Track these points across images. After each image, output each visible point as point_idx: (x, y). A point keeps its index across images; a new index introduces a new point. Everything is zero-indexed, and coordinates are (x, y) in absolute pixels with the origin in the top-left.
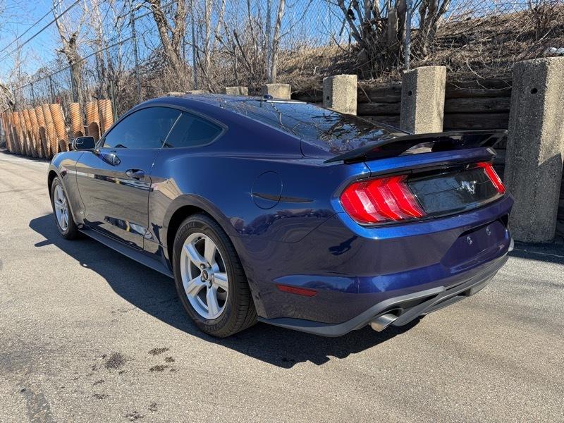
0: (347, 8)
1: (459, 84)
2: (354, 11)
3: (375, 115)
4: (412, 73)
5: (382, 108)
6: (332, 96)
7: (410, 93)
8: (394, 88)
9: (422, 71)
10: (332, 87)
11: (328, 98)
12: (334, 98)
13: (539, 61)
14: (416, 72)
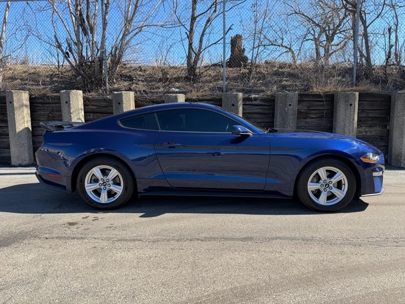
0: (64, 50)
1: (140, 101)
2: (70, 53)
3: (95, 113)
4: (120, 94)
5: (98, 109)
6: (70, 101)
7: (119, 103)
8: (105, 100)
9: (125, 93)
10: (69, 97)
11: (67, 102)
12: (71, 103)
13: (174, 95)
14: (121, 94)
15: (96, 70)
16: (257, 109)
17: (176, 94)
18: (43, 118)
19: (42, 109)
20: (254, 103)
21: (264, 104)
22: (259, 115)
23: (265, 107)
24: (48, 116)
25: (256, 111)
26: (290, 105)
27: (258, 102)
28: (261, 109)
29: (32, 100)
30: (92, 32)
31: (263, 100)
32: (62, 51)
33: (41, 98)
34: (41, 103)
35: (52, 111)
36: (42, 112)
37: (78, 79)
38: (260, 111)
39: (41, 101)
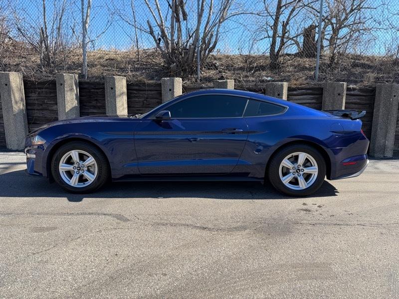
0: (156, 36)
9: (229, 81)
11: (170, 90)
12: (175, 90)
13: (280, 83)
14: (226, 82)
15: (190, 58)
16: (354, 99)
17: (282, 83)
18: (138, 105)
19: (136, 97)
20: (352, 93)
21: (361, 94)
22: (356, 105)
23: (364, 97)
24: (144, 103)
25: (354, 101)
26: (395, 96)
27: (356, 92)
28: (358, 99)
29: (129, 86)
30: (185, 19)
31: (360, 90)
32: (154, 37)
33: (137, 85)
34: (136, 90)
35: (147, 98)
36: (137, 99)
37: (171, 66)
38: (358, 101)
39: (136, 88)
